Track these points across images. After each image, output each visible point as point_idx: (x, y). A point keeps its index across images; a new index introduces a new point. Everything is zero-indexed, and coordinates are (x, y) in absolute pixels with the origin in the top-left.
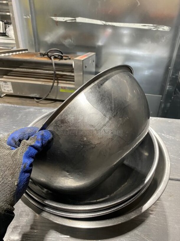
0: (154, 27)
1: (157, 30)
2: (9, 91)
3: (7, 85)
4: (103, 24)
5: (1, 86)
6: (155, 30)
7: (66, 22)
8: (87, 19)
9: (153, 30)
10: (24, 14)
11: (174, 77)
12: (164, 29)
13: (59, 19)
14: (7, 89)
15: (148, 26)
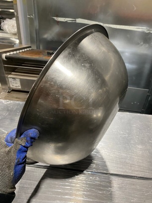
0: (147, 30)
1: (150, 32)
2: (17, 87)
3: (16, 81)
5: (10, 82)
6: (148, 33)
7: (66, 22)
8: (86, 20)
9: (146, 33)
10: (27, 14)
13: (61, 19)
15: (142, 29)
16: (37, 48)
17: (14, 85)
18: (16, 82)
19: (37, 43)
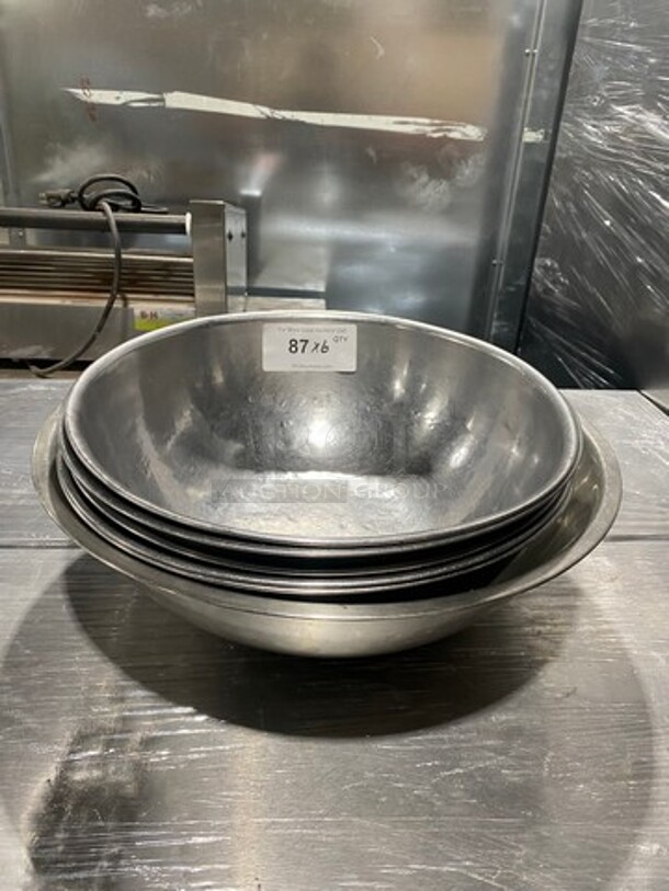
0: (434, 128)
1: (445, 137)
4: (262, 116)
6: (439, 139)
7: (125, 106)
9: (432, 139)
11: (512, 289)
12: (466, 135)
13: (102, 95)
15: (416, 123)
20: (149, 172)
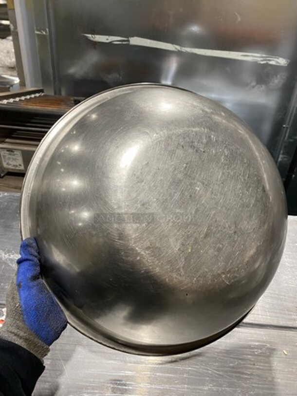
0: (262, 59)
1: (267, 63)
2: (17, 166)
3: (14, 155)
4: (176, 50)
5: (2, 157)
6: (264, 64)
7: (111, 43)
8: (149, 41)
9: (260, 64)
10: (35, 28)
11: (291, 140)
12: (279, 63)
13: (99, 38)
14: (12, 163)
15: (253, 56)
16: (55, 94)
17: (10, 163)
18: (14, 157)
19: (54, 83)
20: (120, 75)
